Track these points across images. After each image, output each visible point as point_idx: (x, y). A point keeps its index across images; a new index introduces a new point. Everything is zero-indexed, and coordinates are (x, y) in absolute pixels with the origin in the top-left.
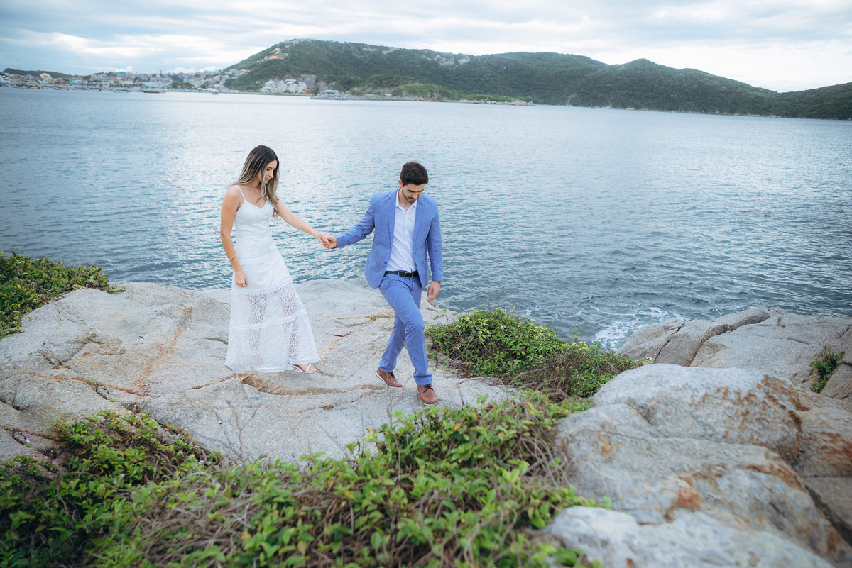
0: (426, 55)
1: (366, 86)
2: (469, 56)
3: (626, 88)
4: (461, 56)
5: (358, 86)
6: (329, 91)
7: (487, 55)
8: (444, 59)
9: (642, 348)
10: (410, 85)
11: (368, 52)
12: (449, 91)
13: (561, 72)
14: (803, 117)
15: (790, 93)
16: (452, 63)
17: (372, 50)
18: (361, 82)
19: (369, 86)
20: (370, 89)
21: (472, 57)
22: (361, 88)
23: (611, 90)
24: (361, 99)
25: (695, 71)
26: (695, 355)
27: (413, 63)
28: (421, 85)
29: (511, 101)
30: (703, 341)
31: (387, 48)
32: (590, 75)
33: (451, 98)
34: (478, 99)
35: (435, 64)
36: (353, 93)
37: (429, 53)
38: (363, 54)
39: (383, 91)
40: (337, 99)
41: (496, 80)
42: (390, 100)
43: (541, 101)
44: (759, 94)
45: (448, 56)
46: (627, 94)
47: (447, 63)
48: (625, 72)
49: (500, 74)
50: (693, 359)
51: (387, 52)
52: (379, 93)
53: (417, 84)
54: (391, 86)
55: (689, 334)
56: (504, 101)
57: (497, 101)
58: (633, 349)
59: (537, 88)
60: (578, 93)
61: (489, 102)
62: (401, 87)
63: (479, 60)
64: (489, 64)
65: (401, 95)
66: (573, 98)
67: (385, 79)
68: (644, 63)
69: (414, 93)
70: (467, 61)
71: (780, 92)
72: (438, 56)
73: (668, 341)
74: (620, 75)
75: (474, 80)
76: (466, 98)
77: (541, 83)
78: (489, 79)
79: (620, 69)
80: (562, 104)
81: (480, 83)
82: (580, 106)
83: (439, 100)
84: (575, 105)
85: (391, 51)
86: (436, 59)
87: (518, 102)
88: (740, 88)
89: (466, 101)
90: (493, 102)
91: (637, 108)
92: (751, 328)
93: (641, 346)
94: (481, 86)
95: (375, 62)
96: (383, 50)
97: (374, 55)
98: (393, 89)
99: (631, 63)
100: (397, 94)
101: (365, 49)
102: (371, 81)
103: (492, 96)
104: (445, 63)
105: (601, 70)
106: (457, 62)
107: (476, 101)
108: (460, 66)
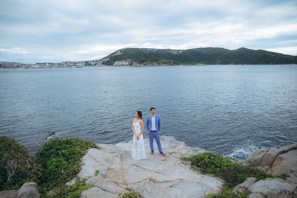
0: (168, 50)
1: (148, 62)
2: (182, 50)
3: (238, 58)
4: (179, 50)
5: (145, 62)
6: (136, 64)
7: (188, 49)
8: (174, 52)
9: (255, 158)
10: (163, 61)
11: (148, 51)
12: (176, 62)
13: (214, 54)
16: (177, 53)
17: (150, 50)
18: (146, 60)
20: (149, 63)
21: (183, 50)
23: (232, 59)
24: (147, 66)
25: (262, 50)
26: (274, 161)
27: (164, 54)
28: (167, 61)
29: (198, 64)
30: (276, 156)
31: (155, 49)
32: (224, 54)
33: (177, 64)
35: (171, 53)
36: (144, 64)
37: (169, 50)
38: (147, 52)
39: (154, 63)
40: (139, 67)
41: (192, 58)
42: (156, 66)
43: (208, 64)
44: (287, 57)
45: (175, 51)
46: (238, 59)
47: (175, 53)
48: (237, 52)
49: (193, 55)
50: (273, 162)
51: (155, 50)
52: (152, 64)
53: (165, 60)
54: (157, 61)
55: (271, 154)
56: (195, 64)
57: (193, 64)
58: (252, 159)
59: (206, 59)
60: (221, 60)
61: (190, 65)
62: (160, 62)
63: (186, 51)
64: (189, 52)
65: (160, 64)
66: (219, 62)
67: (154, 59)
68: (243, 49)
69: (164, 63)
70: (182, 52)
71: (294, 56)
72: (172, 51)
73: (264, 156)
74: (235, 53)
75: (185, 58)
76: (182, 64)
77: (208, 58)
78: (189, 57)
80: (216, 64)
81: (187, 59)
82: (222, 64)
83: (173, 65)
84: (220, 64)
85: (156, 50)
86: (171, 52)
87: (200, 64)
88: (279, 55)
89: (182, 65)
90: (192, 65)
91: (242, 64)
92: (294, 152)
93: (254, 157)
94: (187, 60)
95: (151, 54)
96: (153, 50)
97: (150, 52)
98: (157, 62)
99: (239, 49)
100: (159, 64)
101: (147, 50)
102: (150, 60)
103: (191, 63)
104: (174, 53)
105: (228, 52)
106: (178, 52)
107: (185, 65)
108: (180, 54)
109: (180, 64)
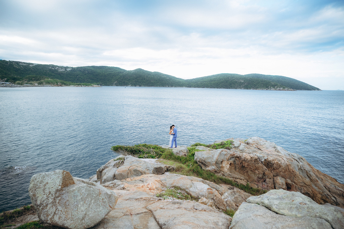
0: (51, 67)
1: (24, 80)
2: (71, 67)
3: (135, 79)
4: (67, 67)
5: (19, 80)
6: (3, 83)
7: (79, 67)
8: (60, 69)
10: (46, 80)
11: (22, 66)
12: (65, 82)
13: (110, 73)
14: (193, 87)
15: (188, 80)
16: (64, 70)
17: (24, 65)
18: (21, 79)
19: (26, 80)
20: (26, 82)
21: (72, 68)
22: (21, 81)
23: (130, 80)
24: (24, 87)
25: (158, 73)
27: (45, 70)
28: (52, 80)
29: (92, 85)
31: (32, 64)
32: (121, 74)
33: (66, 85)
34: (78, 85)
35: (56, 71)
36: (19, 84)
37: (53, 66)
38: (20, 66)
39: (33, 82)
40: (11, 87)
41: (83, 77)
42: (38, 86)
43: (103, 85)
44: (179, 80)
45: (62, 67)
46: (136, 81)
47: (62, 70)
48: (134, 73)
49: (85, 74)
51: (32, 65)
52: (31, 84)
53: (50, 79)
54: (37, 80)
56: (89, 85)
57: (86, 85)
59: (101, 80)
60: (118, 81)
61: (83, 86)
62: (42, 81)
63: (76, 69)
64: (80, 71)
65: (43, 84)
66: (116, 83)
67: (34, 77)
68: (140, 69)
69: (49, 83)
70: (70, 70)
71: (185, 79)
72: (57, 68)
74: (133, 74)
75: (74, 77)
76: (73, 85)
77: (102, 78)
78: (81, 76)
79: (132, 72)
80: (112, 85)
81: (77, 78)
82: (119, 86)
83: (61, 86)
84: (117, 86)
85: (34, 65)
86: (56, 69)
87: (95, 86)
88: (173, 78)
89: (73, 86)
90: (85, 86)
91: (140, 86)
94: (78, 79)
95: (26, 70)
96: (30, 65)
97: (26, 67)
98: (38, 82)
99: (136, 70)
100: (40, 84)
101: (21, 64)
102: (27, 78)
103: (84, 84)
104: (61, 70)
105: (125, 72)
106: (66, 70)
107: (77, 86)
108: (68, 71)
109: (69, 85)
